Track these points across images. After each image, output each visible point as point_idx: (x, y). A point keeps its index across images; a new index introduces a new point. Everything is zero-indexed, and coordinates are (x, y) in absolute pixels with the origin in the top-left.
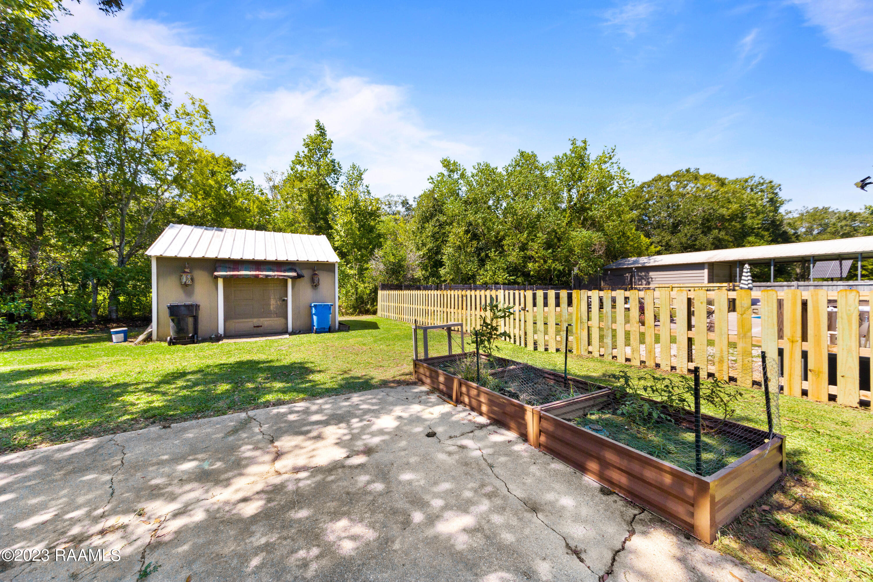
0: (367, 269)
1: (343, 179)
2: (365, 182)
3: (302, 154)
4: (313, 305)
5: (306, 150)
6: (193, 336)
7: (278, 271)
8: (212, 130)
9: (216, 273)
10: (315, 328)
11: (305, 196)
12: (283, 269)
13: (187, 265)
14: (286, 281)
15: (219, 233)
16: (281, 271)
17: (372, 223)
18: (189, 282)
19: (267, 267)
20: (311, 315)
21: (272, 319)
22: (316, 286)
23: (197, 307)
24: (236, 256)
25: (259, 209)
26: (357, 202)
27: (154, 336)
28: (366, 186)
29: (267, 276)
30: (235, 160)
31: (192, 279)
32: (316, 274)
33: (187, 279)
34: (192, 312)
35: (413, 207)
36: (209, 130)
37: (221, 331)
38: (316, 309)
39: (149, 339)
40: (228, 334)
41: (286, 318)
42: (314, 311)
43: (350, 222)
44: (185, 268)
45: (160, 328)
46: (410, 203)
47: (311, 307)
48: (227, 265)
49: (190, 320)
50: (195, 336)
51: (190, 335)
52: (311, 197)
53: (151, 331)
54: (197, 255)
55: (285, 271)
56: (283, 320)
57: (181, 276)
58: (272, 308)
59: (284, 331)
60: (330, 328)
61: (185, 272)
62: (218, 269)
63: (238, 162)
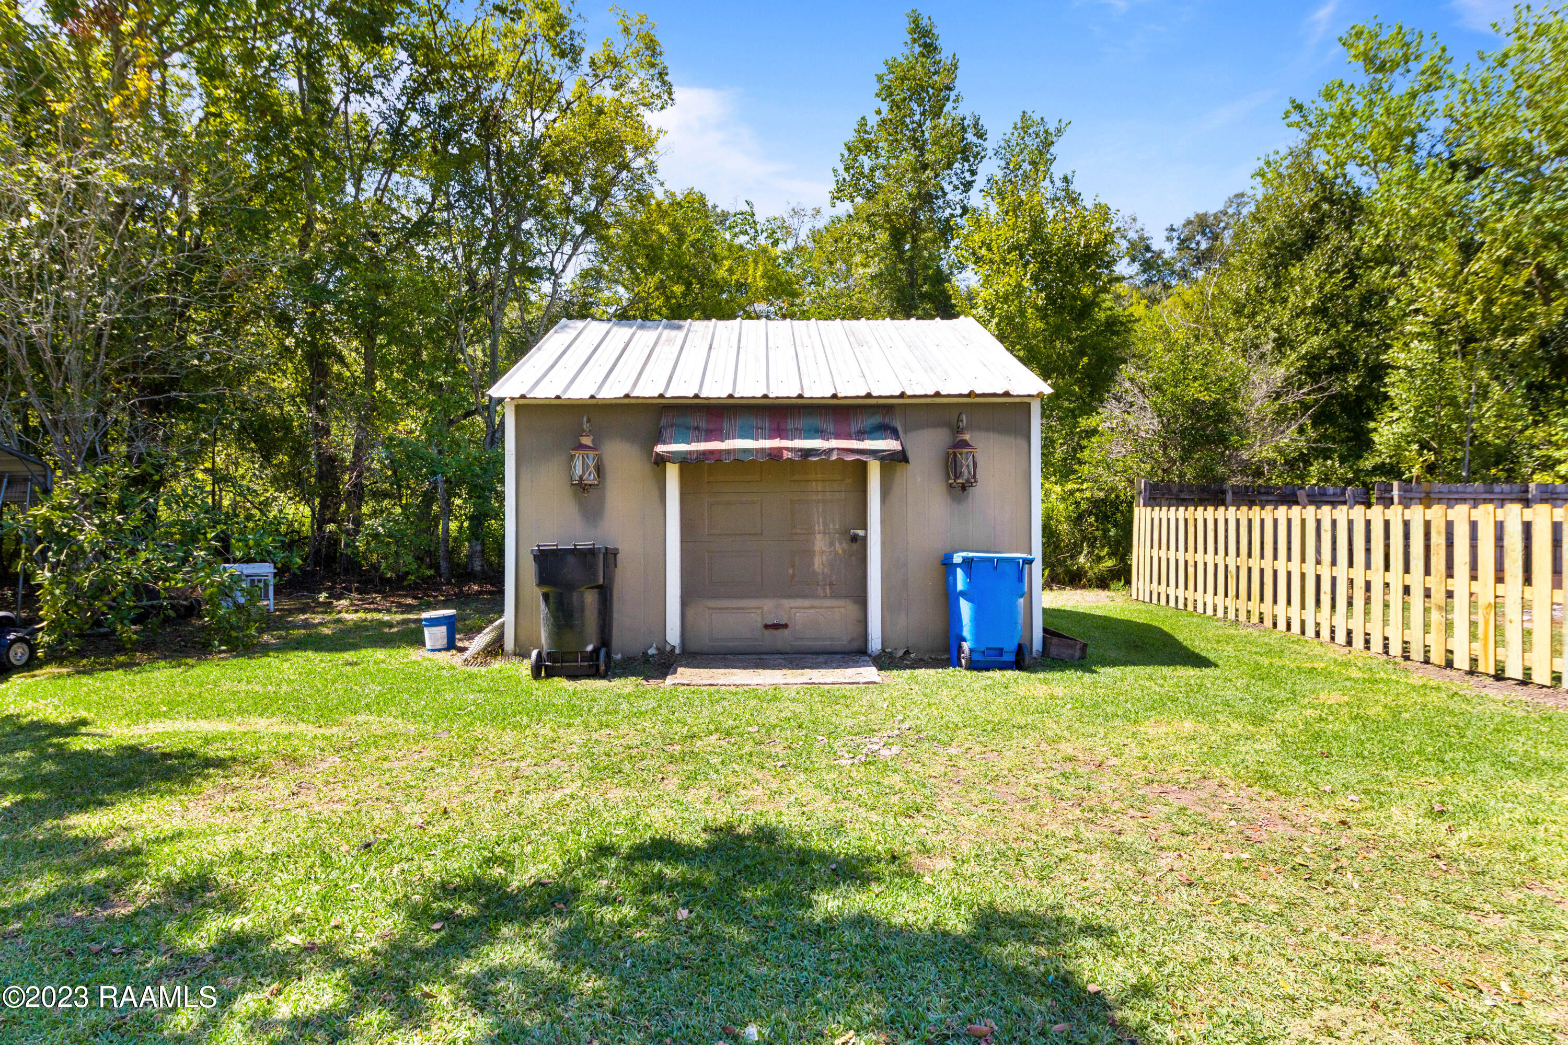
0: (1092, 432)
1: (990, 168)
2: (1058, 170)
3: (873, 121)
4: (958, 558)
5: (885, 107)
6: (596, 651)
7: (838, 436)
8: (666, 96)
9: (660, 448)
10: (966, 646)
11: (883, 237)
12: (854, 428)
13: (586, 426)
14: (861, 469)
15: (674, 333)
16: (849, 437)
17: (1087, 291)
18: (591, 478)
19: (804, 423)
20: (949, 598)
21: (816, 602)
22: (963, 488)
23: (611, 555)
24: (716, 390)
25: (770, 278)
26: (1037, 226)
27: (509, 644)
28: (1066, 180)
29: (807, 453)
30: (715, 207)
31: (599, 470)
32: (965, 444)
33: (585, 466)
34: (595, 574)
35: (1166, 256)
36: (659, 97)
37: (673, 636)
38: (969, 575)
39: (495, 649)
40: (693, 646)
41: (862, 601)
42: (961, 581)
43: (1019, 290)
44: (582, 433)
45: (521, 615)
46: (1155, 247)
47: (947, 565)
48: (693, 421)
49: (590, 598)
50: (603, 652)
51: (590, 648)
52: (897, 237)
53: (503, 625)
54: (613, 391)
55: (861, 435)
56: (849, 609)
57: (572, 457)
58: (818, 563)
59: (855, 645)
60: (1020, 650)
61: (581, 447)
62: (666, 434)
63: (719, 210)
